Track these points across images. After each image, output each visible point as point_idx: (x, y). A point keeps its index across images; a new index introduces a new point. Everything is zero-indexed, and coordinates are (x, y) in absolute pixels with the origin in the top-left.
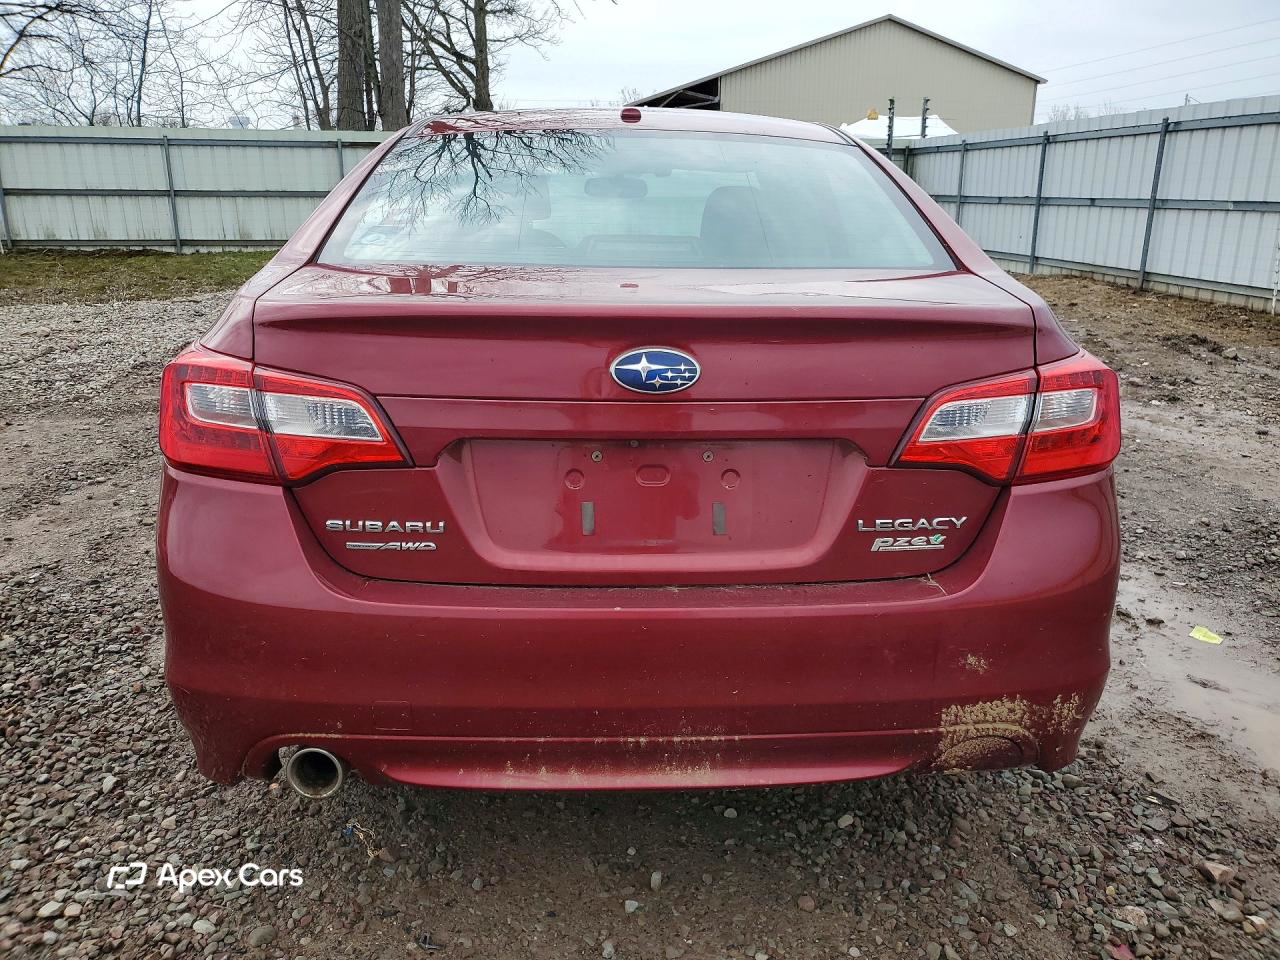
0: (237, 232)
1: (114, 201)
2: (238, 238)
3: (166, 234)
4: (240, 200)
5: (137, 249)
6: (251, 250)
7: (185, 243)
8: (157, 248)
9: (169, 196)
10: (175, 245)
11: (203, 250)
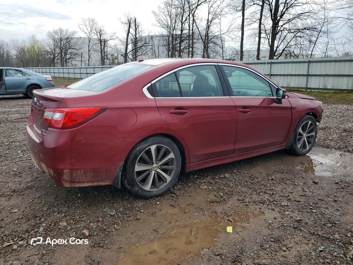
0: (323, 86)
1: (293, 77)
2: (323, 88)
3: (304, 86)
4: (326, 77)
5: (296, 89)
6: (326, 91)
7: (308, 88)
8: (301, 90)
9: (307, 76)
10: (306, 89)
11: (313, 91)
